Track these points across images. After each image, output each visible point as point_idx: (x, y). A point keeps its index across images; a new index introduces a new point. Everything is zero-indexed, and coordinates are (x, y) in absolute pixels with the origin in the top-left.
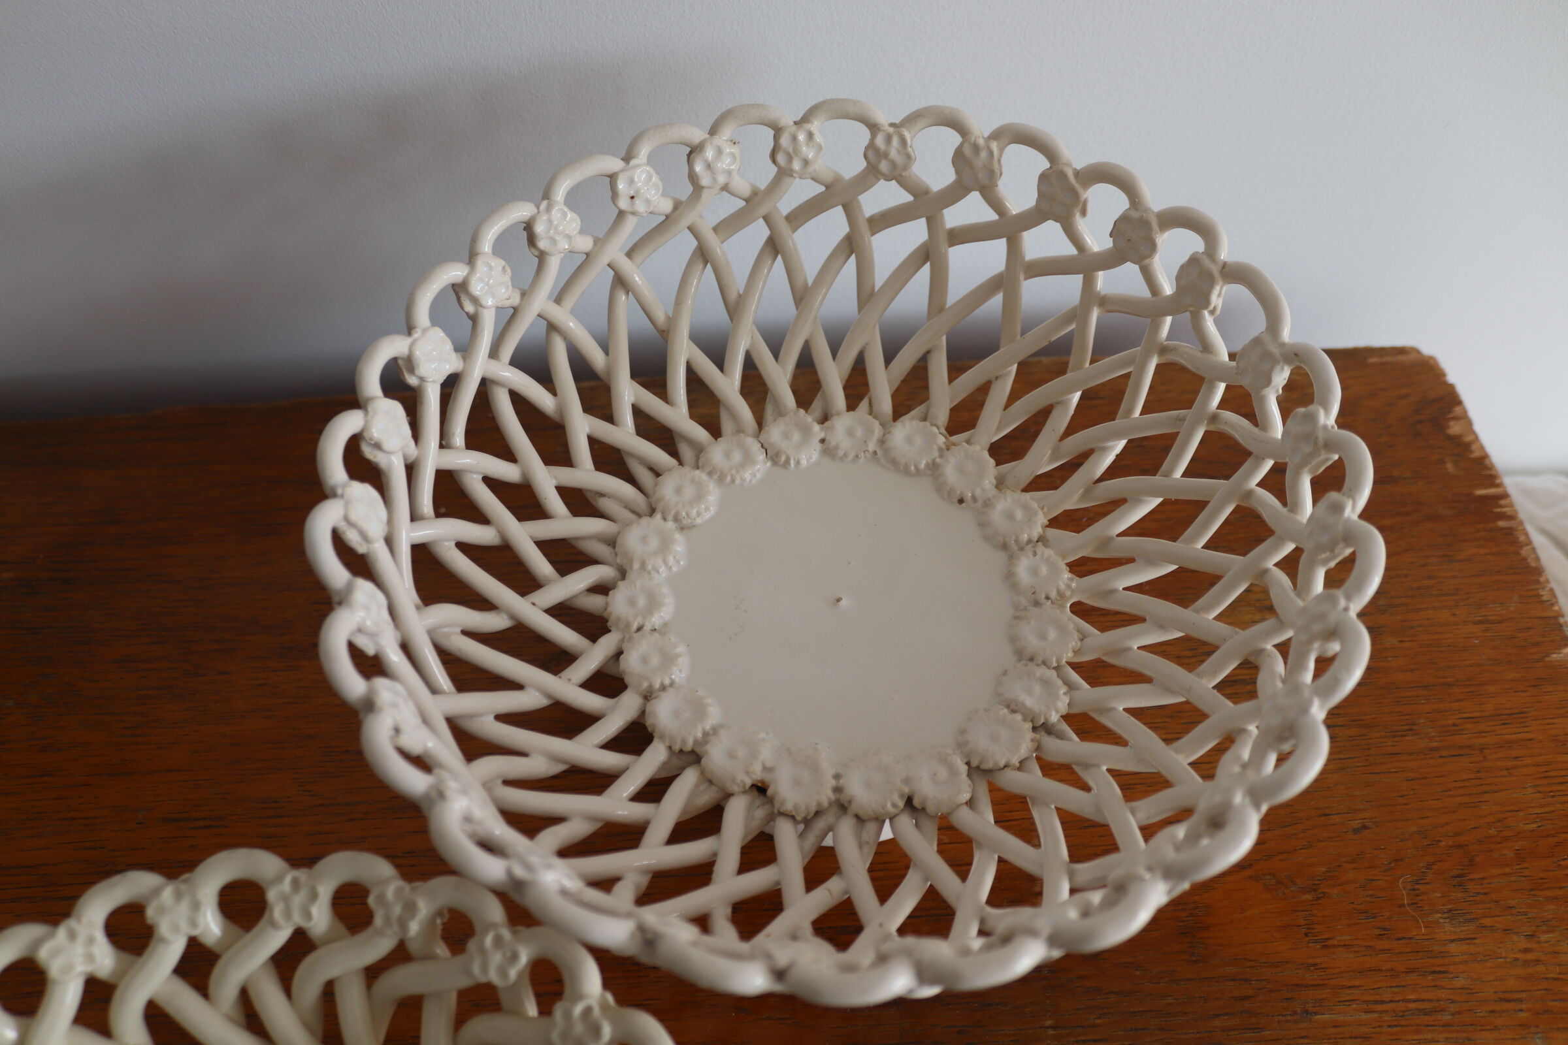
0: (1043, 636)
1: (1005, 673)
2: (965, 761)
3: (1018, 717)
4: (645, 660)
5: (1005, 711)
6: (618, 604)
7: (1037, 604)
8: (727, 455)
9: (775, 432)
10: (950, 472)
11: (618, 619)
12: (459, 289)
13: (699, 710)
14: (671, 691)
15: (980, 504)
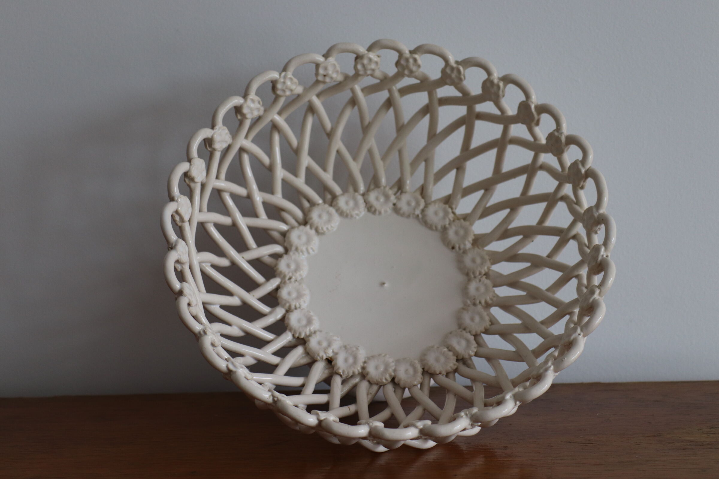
0: (472, 319)
1: (451, 333)
2: (422, 367)
3: (451, 353)
4: (289, 294)
5: (446, 349)
6: (282, 265)
7: (475, 304)
8: (347, 203)
9: (372, 197)
10: (451, 234)
11: (281, 272)
12: (238, 109)
13: (309, 322)
14: (299, 310)
15: (462, 251)
